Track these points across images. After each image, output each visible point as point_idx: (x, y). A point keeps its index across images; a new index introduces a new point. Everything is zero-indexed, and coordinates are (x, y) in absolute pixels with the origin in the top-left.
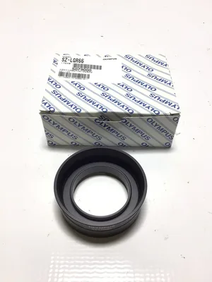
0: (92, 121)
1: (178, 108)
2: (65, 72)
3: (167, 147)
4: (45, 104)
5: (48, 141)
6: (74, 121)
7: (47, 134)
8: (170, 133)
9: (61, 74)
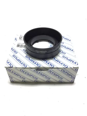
0: (33, 71)
1: (77, 64)
2: (20, 44)
3: (72, 83)
4: (8, 63)
5: (10, 80)
6: (23, 71)
7: (9, 77)
8: (74, 76)
9: (18, 46)
